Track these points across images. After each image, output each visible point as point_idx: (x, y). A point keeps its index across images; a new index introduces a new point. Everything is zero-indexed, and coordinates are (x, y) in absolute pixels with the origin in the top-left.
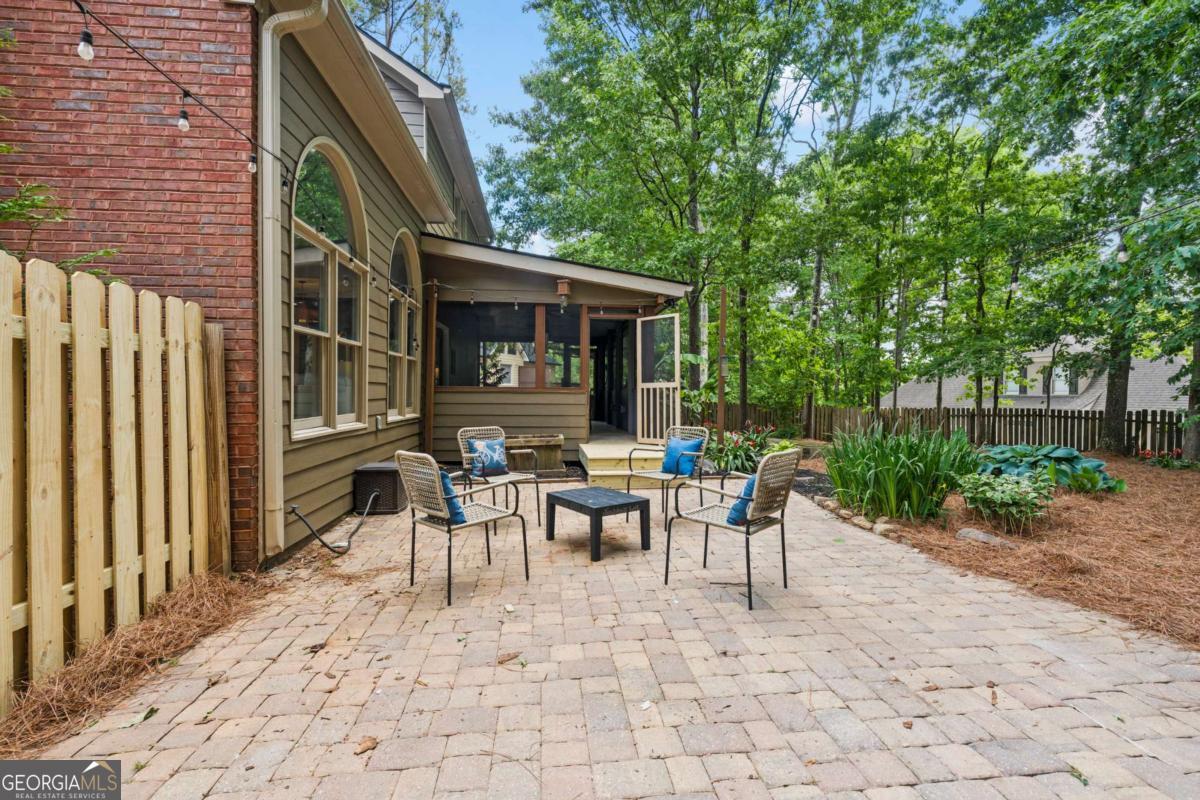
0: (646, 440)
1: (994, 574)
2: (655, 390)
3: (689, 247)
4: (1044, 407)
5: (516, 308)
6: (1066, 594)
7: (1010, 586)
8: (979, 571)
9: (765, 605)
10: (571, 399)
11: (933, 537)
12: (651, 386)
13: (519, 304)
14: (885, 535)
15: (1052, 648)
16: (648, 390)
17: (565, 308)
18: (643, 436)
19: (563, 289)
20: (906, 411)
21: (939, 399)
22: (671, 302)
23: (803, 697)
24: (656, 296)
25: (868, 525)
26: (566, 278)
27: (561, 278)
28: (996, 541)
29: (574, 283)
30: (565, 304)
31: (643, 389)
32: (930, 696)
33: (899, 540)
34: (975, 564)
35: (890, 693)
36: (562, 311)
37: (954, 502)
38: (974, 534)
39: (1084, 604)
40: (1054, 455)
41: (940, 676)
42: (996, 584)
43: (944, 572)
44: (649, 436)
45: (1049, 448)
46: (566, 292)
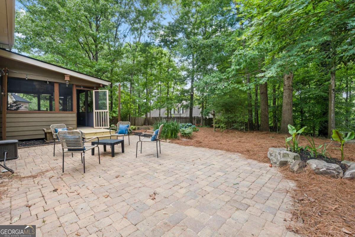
0: (97, 127)
1: (190, 145)
2: (100, 112)
3: (100, 67)
4: (179, 116)
5: (48, 83)
6: (201, 146)
7: (193, 147)
8: (188, 145)
9: (160, 157)
10: (70, 115)
11: (178, 141)
12: (99, 111)
13: (49, 82)
14: (169, 142)
15: (203, 153)
16: (98, 112)
17: (68, 85)
18: (96, 126)
19: (67, 78)
20: (152, 117)
21: (160, 115)
22: (104, 86)
23: (178, 166)
24: (100, 84)
25: (165, 141)
26: (68, 75)
27: (66, 74)
28: (188, 140)
29: (71, 77)
30: (68, 84)
31: (96, 112)
32: (194, 162)
33: (172, 143)
34: (186, 144)
35: (188, 163)
36: (67, 86)
37: (179, 134)
38: (184, 140)
39: (203, 147)
40: (188, 125)
41: (193, 159)
42: (191, 147)
43: (183, 147)
44: (98, 126)
45: (188, 124)
46: (69, 80)
